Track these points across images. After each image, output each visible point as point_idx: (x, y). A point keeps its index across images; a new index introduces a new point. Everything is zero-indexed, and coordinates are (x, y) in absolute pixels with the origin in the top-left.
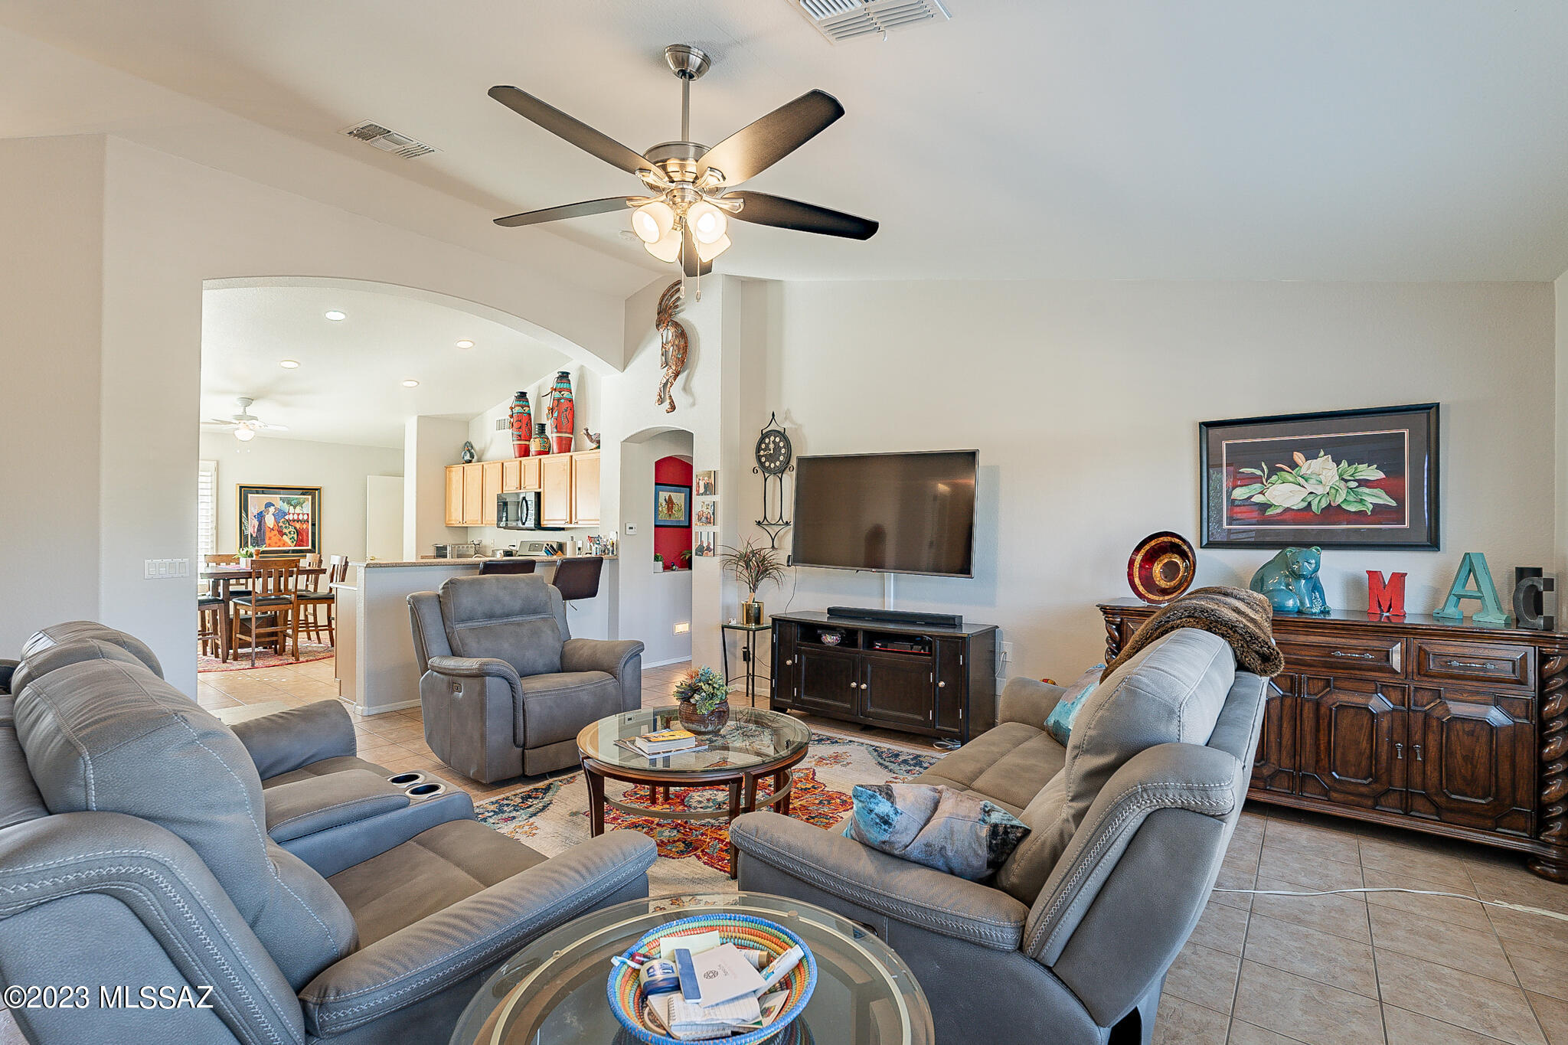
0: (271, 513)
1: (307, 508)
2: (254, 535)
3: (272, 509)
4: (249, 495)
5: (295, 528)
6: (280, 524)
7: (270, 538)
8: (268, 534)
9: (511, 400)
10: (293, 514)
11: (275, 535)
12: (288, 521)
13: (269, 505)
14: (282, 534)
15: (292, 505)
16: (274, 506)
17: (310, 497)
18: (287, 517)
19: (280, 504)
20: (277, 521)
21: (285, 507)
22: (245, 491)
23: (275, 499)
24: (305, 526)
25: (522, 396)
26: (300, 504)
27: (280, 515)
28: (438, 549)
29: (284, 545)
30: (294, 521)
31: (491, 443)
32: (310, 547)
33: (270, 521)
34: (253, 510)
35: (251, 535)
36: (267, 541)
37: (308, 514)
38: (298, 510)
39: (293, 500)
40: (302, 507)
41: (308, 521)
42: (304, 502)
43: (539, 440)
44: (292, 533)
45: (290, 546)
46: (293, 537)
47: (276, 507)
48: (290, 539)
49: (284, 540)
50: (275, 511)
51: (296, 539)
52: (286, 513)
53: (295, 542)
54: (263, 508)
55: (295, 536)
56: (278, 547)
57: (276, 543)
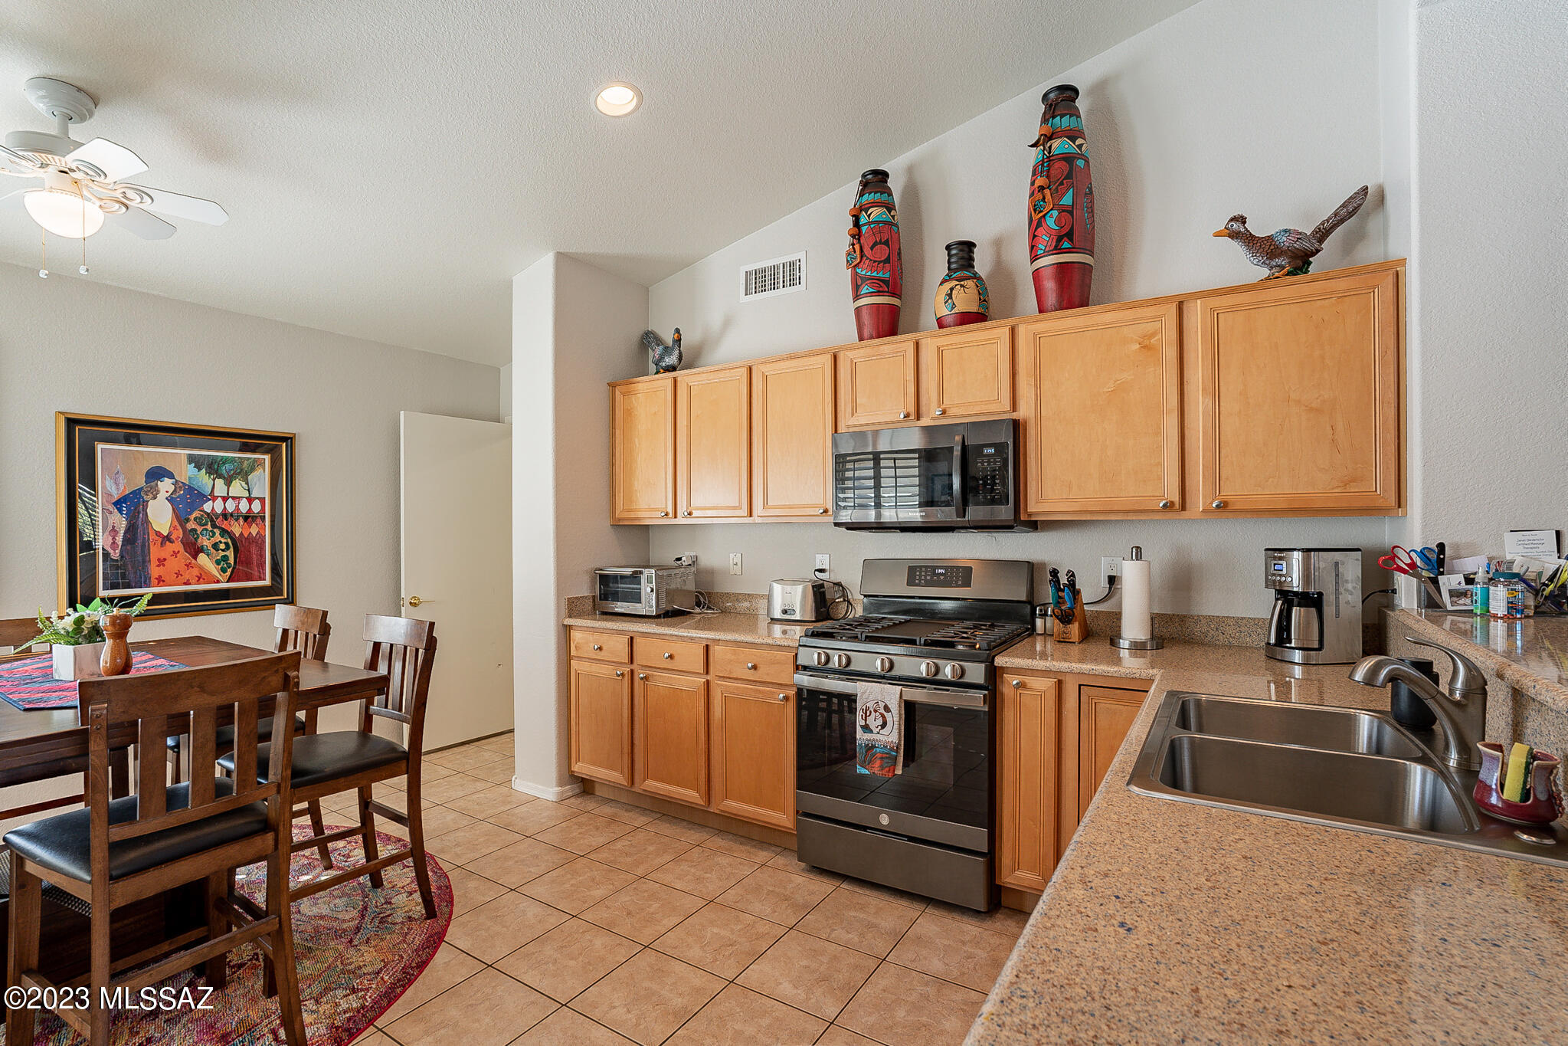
0: (162, 495)
1: (261, 482)
2: (115, 555)
3: (166, 486)
4: (100, 447)
5: (230, 535)
6: (191, 525)
7: (161, 562)
8: (155, 552)
9: (848, 193)
10: (225, 499)
11: (175, 554)
12: (211, 517)
13: (157, 474)
14: (195, 550)
15: (220, 476)
16: (171, 476)
17: (267, 458)
18: (208, 507)
19: (187, 472)
20: (180, 518)
21: (204, 480)
22: (83, 435)
23: (177, 458)
24: (254, 530)
25: (876, 180)
26: (243, 473)
27: (188, 499)
28: (605, 579)
29: (200, 579)
30: (225, 515)
31: (727, 323)
32: (267, 582)
33: (160, 515)
34: (109, 485)
35: (106, 555)
36: (154, 571)
37: (262, 500)
38: (237, 488)
39: (224, 463)
40: (247, 483)
41: (263, 518)
42: (252, 470)
43: (962, 286)
44: (222, 546)
45: (218, 582)
46: (225, 558)
47: (176, 481)
48: (218, 562)
49: (201, 568)
50: (175, 491)
51: (231, 561)
52: (204, 496)
53: (230, 570)
54: (141, 482)
55: (231, 554)
56: (185, 584)
57: (178, 574)
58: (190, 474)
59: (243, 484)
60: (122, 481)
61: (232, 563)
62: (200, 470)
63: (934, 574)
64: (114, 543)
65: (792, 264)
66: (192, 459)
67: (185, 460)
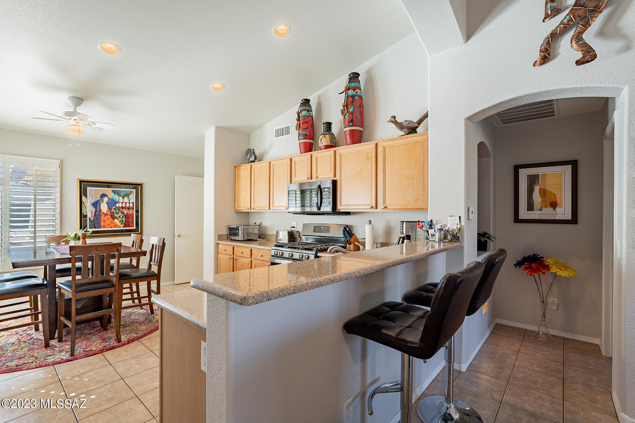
0: (105, 202)
1: (132, 199)
2: (92, 219)
3: (106, 199)
4: (88, 188)
5: (123, 213)
6: (113, 210)
7: (104, 221)
8: (103, 218)
9: (297, 108)
10: (122, 203)
11: (108, 219)
12: (119, 208)
13: (103, 196)
14: (113, 218)
15: (121, 196)
16: (107, 196)
17: (134, 190)
18: (117, 205)
19: (111, 195)
20: (110, 209)
21: (116, 197)
22: (84, 185)
23: (108, 191)
24: (131, 212)
25: (306, 102)
26: (127, 195)
27: (112, 203)
29: (115, 226)
31: (271, 146)
32: (134, 228)
33: (104, 208)
34: (91, 200)
35: (90, 219)
36: (102, 224)
37: (133, 203)
38: (126, 199)
39: (122, 192)
40: (129, 198)
41: (133, 209)
42: (130, 194)
43: (325, 137)
44: (121, 217)
45: (120, 227)
46: (122, 220)
47: (109, 198)
48: (120, 222)
49: (115, 223)
50: (108, 200)
51: (124, 221)
52: (117, 202)
53: (124, 224)
54: (99, 198)
55: (124, 219)
56: (111, 228)
57: (109, 225)
58: (112, 196)
59: (128, 198)
60: (94, 198)
61: (124, 222)
62: (115, 194)
63: (321, 228)
64: (92, 215)
65: (288, 127)
66: (113, 191)
67: (111, 191)
